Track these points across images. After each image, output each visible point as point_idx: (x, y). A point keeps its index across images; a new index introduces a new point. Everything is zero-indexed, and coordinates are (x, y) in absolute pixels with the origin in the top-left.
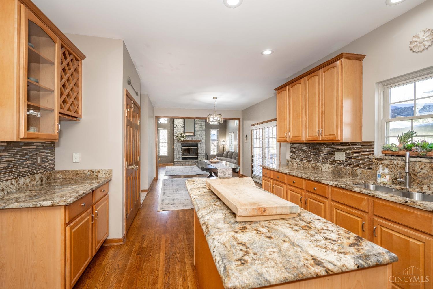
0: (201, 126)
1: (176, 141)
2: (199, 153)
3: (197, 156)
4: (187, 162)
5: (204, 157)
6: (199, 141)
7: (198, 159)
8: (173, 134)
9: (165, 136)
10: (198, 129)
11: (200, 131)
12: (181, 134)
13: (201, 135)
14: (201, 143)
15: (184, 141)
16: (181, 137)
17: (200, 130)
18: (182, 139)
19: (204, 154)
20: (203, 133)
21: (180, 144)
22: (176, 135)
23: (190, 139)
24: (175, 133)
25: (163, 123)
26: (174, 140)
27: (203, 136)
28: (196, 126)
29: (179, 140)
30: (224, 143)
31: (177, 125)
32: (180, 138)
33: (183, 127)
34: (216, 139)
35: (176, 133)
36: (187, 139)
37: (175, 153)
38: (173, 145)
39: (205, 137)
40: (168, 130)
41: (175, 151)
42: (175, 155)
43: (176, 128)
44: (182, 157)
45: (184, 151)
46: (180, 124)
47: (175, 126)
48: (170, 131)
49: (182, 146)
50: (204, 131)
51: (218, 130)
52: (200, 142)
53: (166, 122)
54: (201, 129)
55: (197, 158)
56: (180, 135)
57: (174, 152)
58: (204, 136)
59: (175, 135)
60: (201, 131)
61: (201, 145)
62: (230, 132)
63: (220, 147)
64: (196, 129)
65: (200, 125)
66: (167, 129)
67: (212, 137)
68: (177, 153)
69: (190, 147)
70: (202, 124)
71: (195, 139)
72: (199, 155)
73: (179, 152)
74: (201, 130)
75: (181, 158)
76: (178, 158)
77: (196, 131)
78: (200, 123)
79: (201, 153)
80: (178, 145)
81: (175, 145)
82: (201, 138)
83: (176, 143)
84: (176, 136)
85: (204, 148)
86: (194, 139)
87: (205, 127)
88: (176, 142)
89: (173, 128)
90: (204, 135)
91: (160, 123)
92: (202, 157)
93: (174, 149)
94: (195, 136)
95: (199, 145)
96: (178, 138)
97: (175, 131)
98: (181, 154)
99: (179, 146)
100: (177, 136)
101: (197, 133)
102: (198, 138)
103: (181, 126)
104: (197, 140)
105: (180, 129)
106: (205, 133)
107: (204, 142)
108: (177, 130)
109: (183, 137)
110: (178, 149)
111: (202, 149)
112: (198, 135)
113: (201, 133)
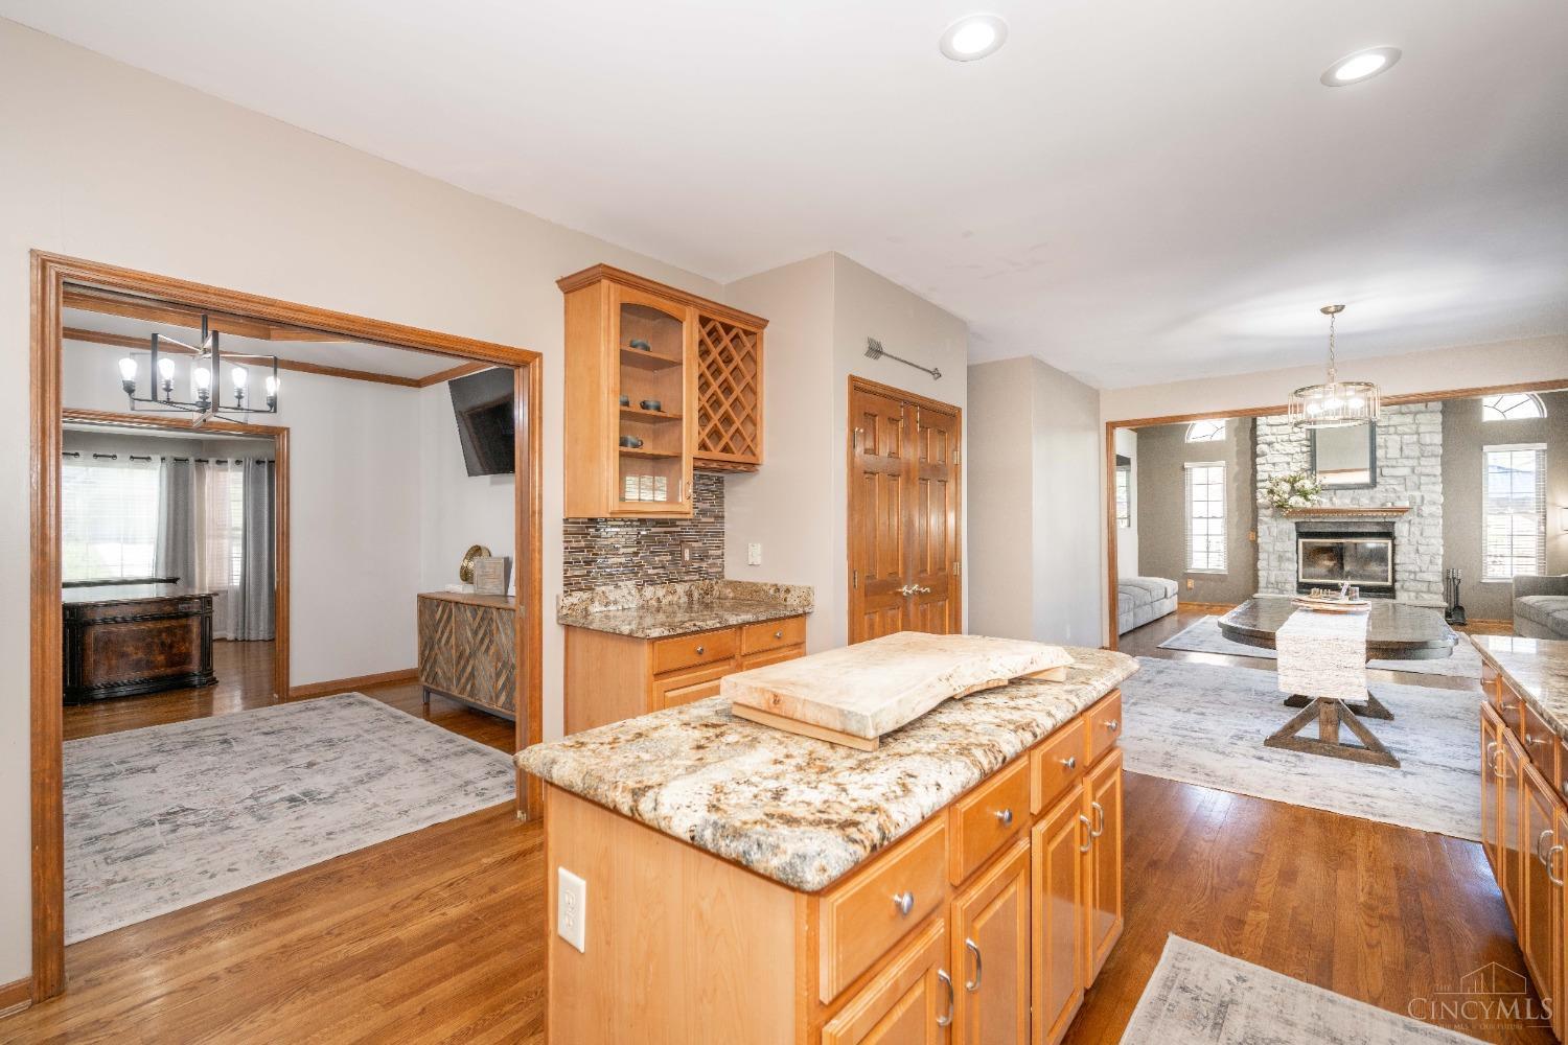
0: (1415, 437)
1: (1269, 512)
2: (1398, 568)
3: (1389, 583)
5: (1439, 587)
6: (1403, 511)
7: (1394, 597)
8: (1254, 481)
9: (1218, 492)
10: (1394, 452)
11: (1405, 462)
12: (1293, 481)
13: (1413, 479)
14: (1416, 520)
15: (1306, 511)
16: (1294, 491)
17: (1406, 458)
18: (1297, 501)
19: (1434, 574)
20: (1428, 471)
21: (1289, 526)
22: (1268, 484)
23: (1342, 501)
24: (1259, 478)
25: (1207, 439)
26: (1255, 509)
27: (1431, 487)
28: (1379, 440)
29: (1282, 506)
31: (1270, 444)
32: (1286, 496)
33: (1305, 449)
34: (1531, 495)
35: (1265, 476)
36: (1325, 502)
37: (1260, 564)
38: (1254, 529)
39: (1439, 488)
40: (1228, 466)
41: (1261, 556)
42: (1262, 573)
43: (1264, 455)
44: (1301, 580)
45: (1311, 556)
46: (1285, 438)
47: (1261, 448)
48: (1236, 469)
49: (1301, 535)
50: (1436, 461)
51: (1545, 446)
52: (1409, 517)
53: (1221, 436)
54: (1414, 451)
55: (1390, 592)
56: (1286, 487)
57: (1256, 559)
58: (1434, 483)
59: (1259, 485)
60: (1412, 462)
61: (1415, 530)
64: (1380, 453)
65: (1408, 430)
66: (1225, 463)
68: (1274, 563)
69: (1343, 541)
70: (1418, 425)
71: (1372, 498)
72: (1398, 577)
73: (1280, 558)
74: (1417, 454)
75: (1290, 587)
76: (1278, 586)
77: (1380, 463)
79: (1413, 568)
80: (1275, 531)
81: (1261, 528)
82: (1417, 494)
83: (1265, 519)
84: (1265, 491)
85: (1436, 544)
86: (1366, 501)
87: (1438, 439)
88: (1265, 515)
89: (1254, 455)
90: (1434, 479)
91: (1191, 440)
92: (1422, 587)
93: (1255, 546)
94: (1373, 485)
95: (1401, 529)
96: (1276, 498)
97: (1263, 470)
98: (1293, 566)
99: (1280, 532)
100: (1271, 492)
101: (1386, 471)
102: (1392, 495)
103: (1295, 444)
104: (1389, 505)
105: (1288, 459)
106: (1438, 470)
107: (1432, 515)
108: (1274, 464)
109: (1305, 495)
110: (1279, 547)
111: (1422, 549)
112: (1392, 481)
113: (1413, 472)
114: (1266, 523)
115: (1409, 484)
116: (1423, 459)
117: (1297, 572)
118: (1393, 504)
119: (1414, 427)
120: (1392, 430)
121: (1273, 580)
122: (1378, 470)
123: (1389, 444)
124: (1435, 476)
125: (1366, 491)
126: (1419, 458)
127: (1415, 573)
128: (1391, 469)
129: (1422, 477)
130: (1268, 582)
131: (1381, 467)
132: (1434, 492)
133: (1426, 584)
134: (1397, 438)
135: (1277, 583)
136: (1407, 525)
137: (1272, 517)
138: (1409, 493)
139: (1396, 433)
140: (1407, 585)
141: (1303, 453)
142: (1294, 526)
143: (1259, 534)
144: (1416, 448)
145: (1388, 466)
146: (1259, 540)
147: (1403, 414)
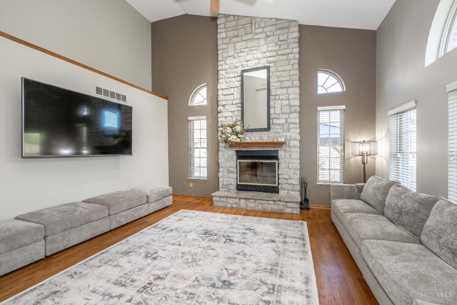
0: (287, 101)
2: (280, 176)
3: (277, 185)
4: (244, 201)
5: (298, 187)
6: (281, 144)
7: (278, 192)
8: (217, 127)
10: (278, 111)
11: (283, 115)
12: (232, 127)
13: (286, 126)
14: (288, 149)
16: (232, 132)
17: (284, 113)
18: (233, 138)
19: (296, 181)
20: (292, 121)
21: (232, 153)
22: (222, 128)
23: (256, 138)
24: (219, 125)
25: (200, 104)
26: (217, 143)
27: (294, 130)
28: (272, 103)
30: (365, 148)
31: (224, 106)
32: (229, 135)
33: (239, 109)
34: (339, 136)
35: (221, 124)
36: (246, 138)
37: (220, 174)
38: (218, 154)
39: (298, 131)
40: (207, 120)
41: (221, 170)
42: (221, 180)
43: (221, 112)
44: (239, 183)
46: (231, 102)
47: (220, 108)
48: (211, 120)
49: (238, 158)
50: (297, 115)
51: (344, 107)
52: (284, 147)
53: (205, 103)
54: (286, 109)
55: (277, 190)
56: (229, 130)
57: (218, 171)
58: (295, 128)
59: (219, 129)
60: (286, 116)
61: (287, 155)
62: (391, 109)
63: (353, 160)
64: (272, 111)
65: (284, 98)
66: (205, 117)
67: (323, 132)
68: (226, 174)
69: (256, 161)
70: (289, 94)
71: (268, 137)
72: (280, 181)
73: (230, 171)
74: (288, 111)
75: (233, 187)
76: (228, 187)
77: (271, 117)
78: (285, 91)
79: (286, 176)
80: (226, 156)
81: (220, 154)
82: (288, 134)
83: (222, 149)
85: (296, 164)
86: (265, 137)
87: (297, 103)
88: (222, 145)
89: (217, 112)
90: (296, 126)
92: (290, 187)
93: (218, 164)
94: (268, 129)
95: (281, 154)
97: (221, 121)
98: (234, 176)
99: (229, 156)
100: (223, 133)
101: (274, 121)
102: (277, 135)
103: (235, 106)
104: (275, 140)
105: (231, 114)
106: (297, 121)
107: (295, 147)
108: (226, 117)
109: (237, 134)
110: (228, 164)
111: (290, 165)
112: (277, 127)
113: (287, 122)
114: (222, 151)
115: (285, 128)
116: (291, 114)
117: (237, 179)
118: (277, 140)
119: (287, 95)
120: (277, 97)
121: (225, 183)
122: (271, 120)
123: (276, 106)
124: (296, 124)
125: (265, 133)
126: (289, 114)
127: (287, 179)
128: (277, 120)
129: (291, 125)
130: (223, 185)
131: (272, 119)
132: (295, 133)
133: (292, 186)
134: (279, 102)
135: (227, 185)
136: (283, 152)
137: (225, 147)
138: (285, 134)
139: (279, 99)
140: (284, 186)
141: (238, 111)
142: (234, 153)
143: (219, 158)
144: (288, 108)
145: (276, 118)
146: (220, 161)
147: (282, 88)
